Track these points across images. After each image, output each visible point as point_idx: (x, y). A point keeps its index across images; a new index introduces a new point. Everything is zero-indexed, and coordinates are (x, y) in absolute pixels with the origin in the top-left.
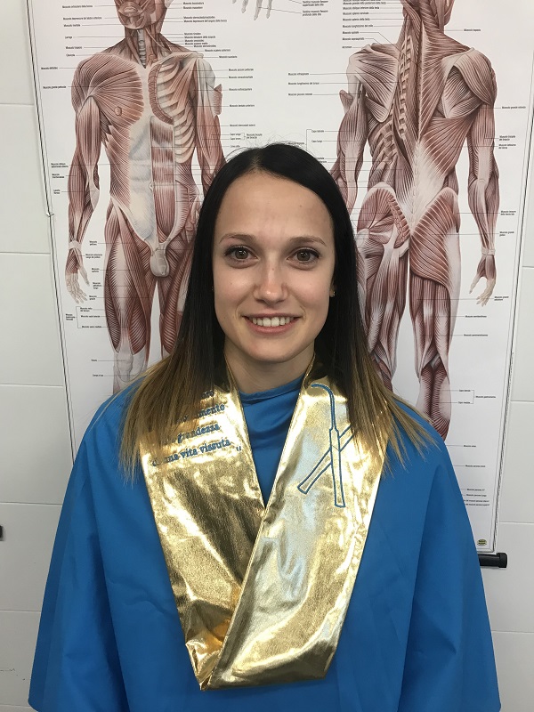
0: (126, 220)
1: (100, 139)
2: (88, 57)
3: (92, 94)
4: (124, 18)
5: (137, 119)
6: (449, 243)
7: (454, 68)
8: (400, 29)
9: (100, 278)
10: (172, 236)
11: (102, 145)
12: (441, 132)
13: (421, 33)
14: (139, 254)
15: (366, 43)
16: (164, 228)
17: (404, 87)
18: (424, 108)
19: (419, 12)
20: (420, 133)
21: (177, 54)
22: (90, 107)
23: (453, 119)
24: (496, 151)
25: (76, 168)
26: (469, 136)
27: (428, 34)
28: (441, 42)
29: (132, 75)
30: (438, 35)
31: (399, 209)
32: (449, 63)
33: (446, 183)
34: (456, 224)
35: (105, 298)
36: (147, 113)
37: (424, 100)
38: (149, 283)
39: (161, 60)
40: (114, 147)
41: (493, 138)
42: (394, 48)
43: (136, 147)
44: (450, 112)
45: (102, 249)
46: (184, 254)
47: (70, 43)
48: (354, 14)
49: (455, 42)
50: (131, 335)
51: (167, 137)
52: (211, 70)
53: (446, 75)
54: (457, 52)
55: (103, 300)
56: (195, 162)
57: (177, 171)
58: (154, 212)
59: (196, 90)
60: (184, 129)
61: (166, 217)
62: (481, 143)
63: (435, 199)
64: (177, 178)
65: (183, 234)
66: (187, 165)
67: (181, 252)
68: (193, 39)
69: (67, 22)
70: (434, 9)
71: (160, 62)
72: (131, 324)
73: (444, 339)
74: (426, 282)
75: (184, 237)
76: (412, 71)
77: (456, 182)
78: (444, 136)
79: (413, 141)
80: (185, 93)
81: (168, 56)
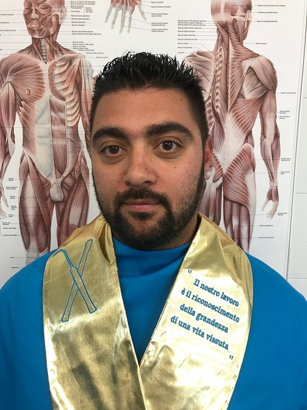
0: (34, 164)
2: (7, 56)
3: (10, 80)
4: (31, 31)
5: (41, 97)
6: (249, 178)
7: (250, 67)
8: (215, 42)
9: (16, 202)
10: (65, 174)
12: (242, 108)
13: (229, 45)
14: (42, 187)
15: (194, 50)
16: (60, 169)
17: (218, 79)
18: (231, 92)
19: (227, 31)
20: (229, 108)
21: (67, 55)
22: (8, 88)
23: (250, 100)
24: (278, 119)
26: (261, 110)
27: (234, 46)
28: (242, 51)
29: (37, 68)
30: (239, 47)
31: (216, 157)
32: (247, 64)
33: (246, 141)
34: (253, 167)
35: (20, 216)
36: (47, 93)
37: (232, 87)
38: (49, 206)
39: (57, 58)
40: (25, 116)
41: (276, 112)
42: (211, 54)
43: (41, 116)
44: (248, 95)
45: (18, 183)
46: (73, 186)
48: (185, 31)
49: (251, 51)
50: (37, 240)
51: (61, 109)
52: (91, 66)
53: (245, 71)
54: (252, 57)
55: (18, 218)
56: (80, 126)
57: (69, 132)
58: (53, 159)
59: (81, 79)
60: (73, 104)
61: (61, 162)
62: (268, 115)
63: (240, 151)
64: (68, 136)
65: (73, 173)
66: (75, 128)
67: (71, 185)
68: (79, 46)
70: (236, 29)
71: (56, 60)
72: (37, 233)
73: (247, 240)
74: (234, 204)
75: (73, 175)
76: (224, 69)
77: (253, 140)
78: (244, 110)
79: (225, 113)
80: (73, 80)
81: (61, 56)
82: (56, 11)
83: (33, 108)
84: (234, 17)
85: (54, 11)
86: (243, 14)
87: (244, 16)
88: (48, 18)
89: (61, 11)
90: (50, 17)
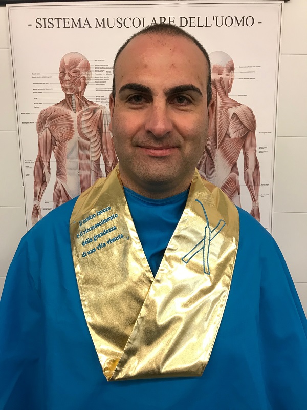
0: (65, 190)
1: (51, 148)
2: (46, 108)
3: (47, 126)
4: (65, 89)
5: (71, 138)
6: (235, 200)
7: (234, 113)
11: (52, 151)
12: (229, 145)
13: (217, 97)
18: (219, 133)
19: (216, 87)
20: (218, 145)
21: (92, 106)
22: (46, 132)
23: (235, 139)
25: (38, 163)
26: (243, 147)
27: (220, 97)
28: (227, 101)
29: (68, 116)
30: (226, 98)
32: (231, 111)
33: (232, 170)
34: (238, 191)
36: (76, 135)
37: (220, 129)
39: (83, 109)
40: (59, 153)
41: (256, 148)
43: (70, 153)
44: (233, 135)
47: (36, 101)
49: (234, 101)
51: (87, 148)
53: (230, 117)
54: (236, 106)
57: (92, 165)
58: (80, 186)
59: (102, 124)
60: (96, 144)
62: (249, 150)
63: (227, 179)
64: (92, 168)
66: (97, 162)
68: (100, 99)
69: (35, 91)
70: (223, 85)
71: (83, 110)
77: (237, 170)
78: (231, 147)
79: (214, 149)
80: (96, 126)
81: (87, 107)
82: (83, 74)
83: (65, 147)
84: (220, 76)
85: (82, 74)
86: (227, 74)
87: (229, 75)
88: (78, 80)
89: (88, 74)
90: (79, 79)
